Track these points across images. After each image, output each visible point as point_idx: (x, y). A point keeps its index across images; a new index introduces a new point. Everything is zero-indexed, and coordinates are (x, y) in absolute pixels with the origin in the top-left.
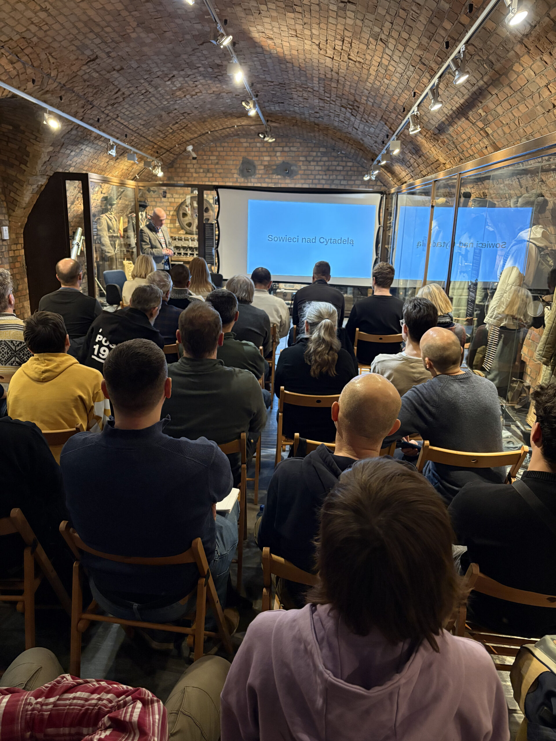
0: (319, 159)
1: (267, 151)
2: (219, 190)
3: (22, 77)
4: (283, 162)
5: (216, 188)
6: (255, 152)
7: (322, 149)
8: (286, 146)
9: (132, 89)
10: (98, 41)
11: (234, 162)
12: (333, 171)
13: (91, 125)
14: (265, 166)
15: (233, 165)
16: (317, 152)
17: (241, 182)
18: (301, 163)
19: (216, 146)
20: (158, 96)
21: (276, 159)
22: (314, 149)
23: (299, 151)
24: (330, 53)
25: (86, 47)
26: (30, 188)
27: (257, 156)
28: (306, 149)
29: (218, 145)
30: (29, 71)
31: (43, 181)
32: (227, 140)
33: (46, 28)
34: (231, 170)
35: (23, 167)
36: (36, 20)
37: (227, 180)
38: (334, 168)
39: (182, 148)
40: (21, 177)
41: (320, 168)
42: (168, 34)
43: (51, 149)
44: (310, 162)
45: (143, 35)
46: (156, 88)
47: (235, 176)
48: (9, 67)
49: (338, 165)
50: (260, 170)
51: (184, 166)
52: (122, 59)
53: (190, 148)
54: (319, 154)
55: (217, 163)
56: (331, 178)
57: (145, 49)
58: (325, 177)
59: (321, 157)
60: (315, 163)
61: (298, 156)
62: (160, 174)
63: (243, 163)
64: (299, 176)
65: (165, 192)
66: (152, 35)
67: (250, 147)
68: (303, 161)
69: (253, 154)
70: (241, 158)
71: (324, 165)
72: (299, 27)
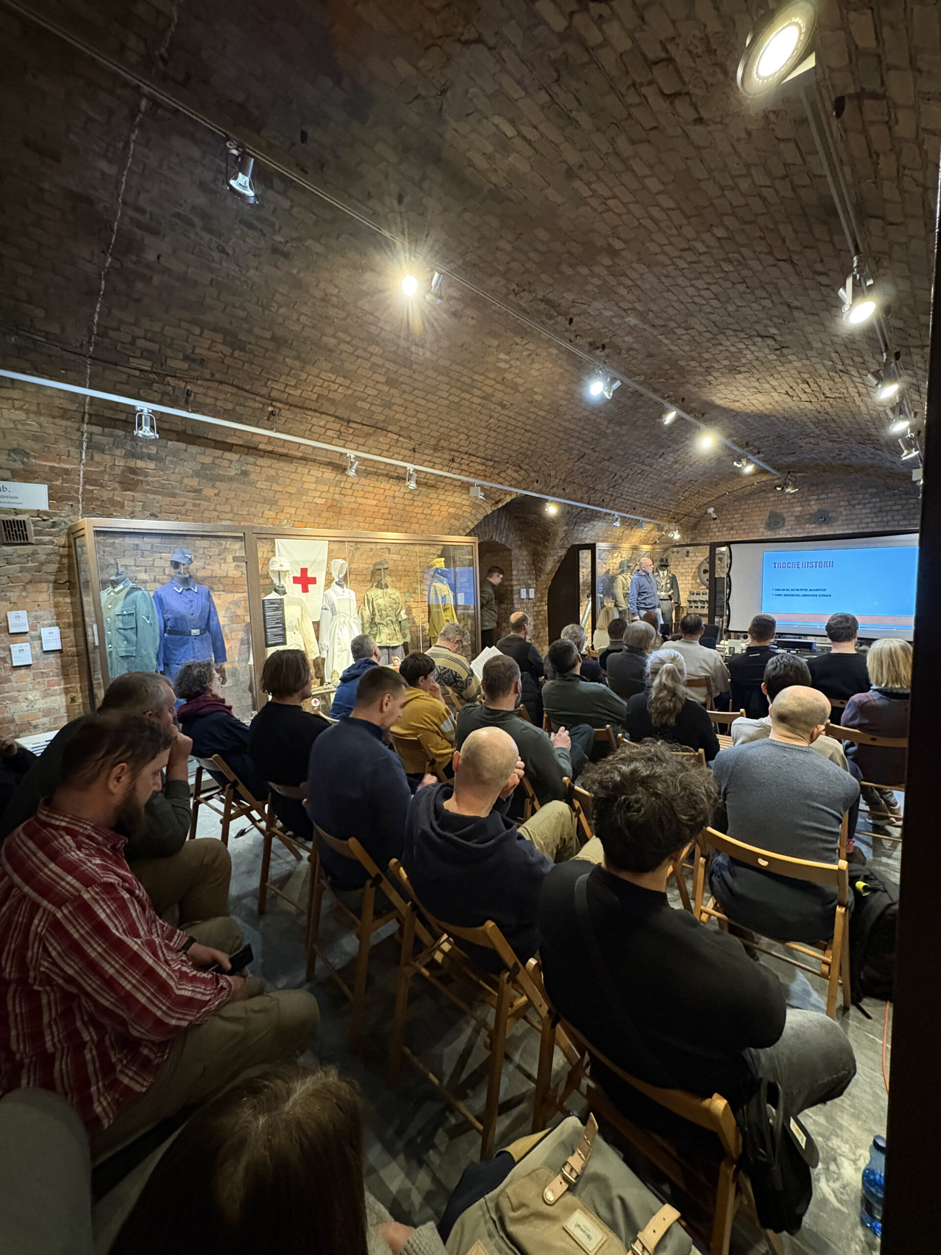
0: (867, 501)
1: (799, 502)
2: (732, 546)
3: (529, 480)
4: (819, 510)
5: (728, 544)
6: (784, 504)
7: (871, 490)
8: (823, 493)
9: (627, 471)
10: (580, 442)
11: (760, 517)
12: (887, 511)
13: (598, 506)
14: (796, 517)
15: (759, 520)
16: (864, 494)
17: (769, 535)
18: (842, 509)
19: (740, 505)
20: (655, 472)
21: (810, 508)
22: (860, 491)
23: (840, 497)
24: (804, 397)
25: (573, 448)
26: (551, 559)
27: (786, 508)
28: (849, 493)
29: (743, 503)
30: (532, 474)
31: (562, 553)
32: (752, 497)
33: (534, 442)
34: (757, 525)
35: (547, 543)
36: (525, 439)
37: (751, 534)
38: (888, 508)
39: (703, 512)
40: (545, 551)
41: (869, 511)
42: (638, 423)
43: (566, 528)
44: (854, 506)
45: (617, 429)
46: (651, 466)
47: (761, 530)
48: (515, 475)
49: (895, 504)
50: (790, 521)
51: (707, 527)
52: (607, 450)
53: (711, 510)
54: (867, 496)
55: (742, 521)
56: (885, 519)
57: (624, 439)
58: (875, 520)
60: (861, 506)
61: (839, 501)
62: (677, 536)
63: (770, 517)
64: (839, 523)
65: (688, 552)
66: (625, 427)
67: (778, 500)
68: (845, 506)
69: (782, 507)
70: (767, 513)
71: (875, 507)
72: (756, 384)
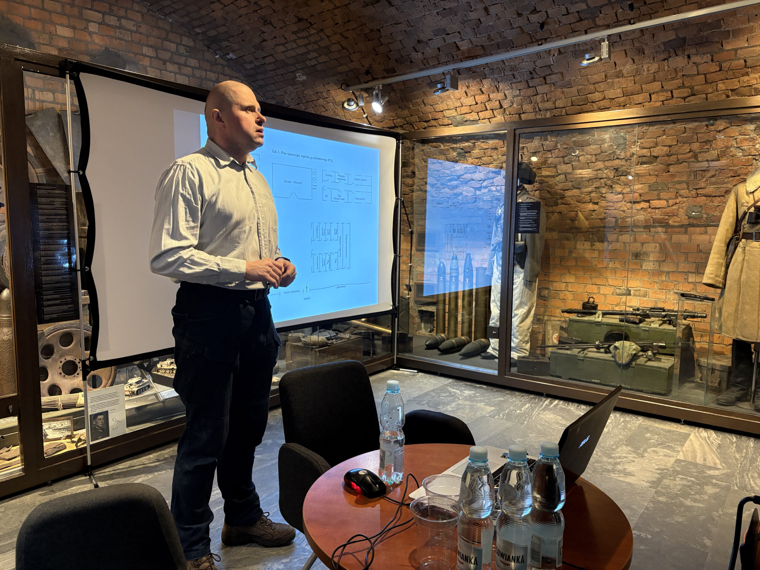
0: (182, 60)
4: (107, 50)
6: (30, 6)
7: (186, 41)
8: (111, 13)
14: (60, 50)
16: (178, 44)
18: (146, 62)
21: (88, 38)
22: (171, 36)
23: (141, 33)
27: (35, 19)
44: (164, 62)
59: (187, 57)
60: (175, 68)
61: (140, 44)
68: (151, 57)
69: (24, 10)
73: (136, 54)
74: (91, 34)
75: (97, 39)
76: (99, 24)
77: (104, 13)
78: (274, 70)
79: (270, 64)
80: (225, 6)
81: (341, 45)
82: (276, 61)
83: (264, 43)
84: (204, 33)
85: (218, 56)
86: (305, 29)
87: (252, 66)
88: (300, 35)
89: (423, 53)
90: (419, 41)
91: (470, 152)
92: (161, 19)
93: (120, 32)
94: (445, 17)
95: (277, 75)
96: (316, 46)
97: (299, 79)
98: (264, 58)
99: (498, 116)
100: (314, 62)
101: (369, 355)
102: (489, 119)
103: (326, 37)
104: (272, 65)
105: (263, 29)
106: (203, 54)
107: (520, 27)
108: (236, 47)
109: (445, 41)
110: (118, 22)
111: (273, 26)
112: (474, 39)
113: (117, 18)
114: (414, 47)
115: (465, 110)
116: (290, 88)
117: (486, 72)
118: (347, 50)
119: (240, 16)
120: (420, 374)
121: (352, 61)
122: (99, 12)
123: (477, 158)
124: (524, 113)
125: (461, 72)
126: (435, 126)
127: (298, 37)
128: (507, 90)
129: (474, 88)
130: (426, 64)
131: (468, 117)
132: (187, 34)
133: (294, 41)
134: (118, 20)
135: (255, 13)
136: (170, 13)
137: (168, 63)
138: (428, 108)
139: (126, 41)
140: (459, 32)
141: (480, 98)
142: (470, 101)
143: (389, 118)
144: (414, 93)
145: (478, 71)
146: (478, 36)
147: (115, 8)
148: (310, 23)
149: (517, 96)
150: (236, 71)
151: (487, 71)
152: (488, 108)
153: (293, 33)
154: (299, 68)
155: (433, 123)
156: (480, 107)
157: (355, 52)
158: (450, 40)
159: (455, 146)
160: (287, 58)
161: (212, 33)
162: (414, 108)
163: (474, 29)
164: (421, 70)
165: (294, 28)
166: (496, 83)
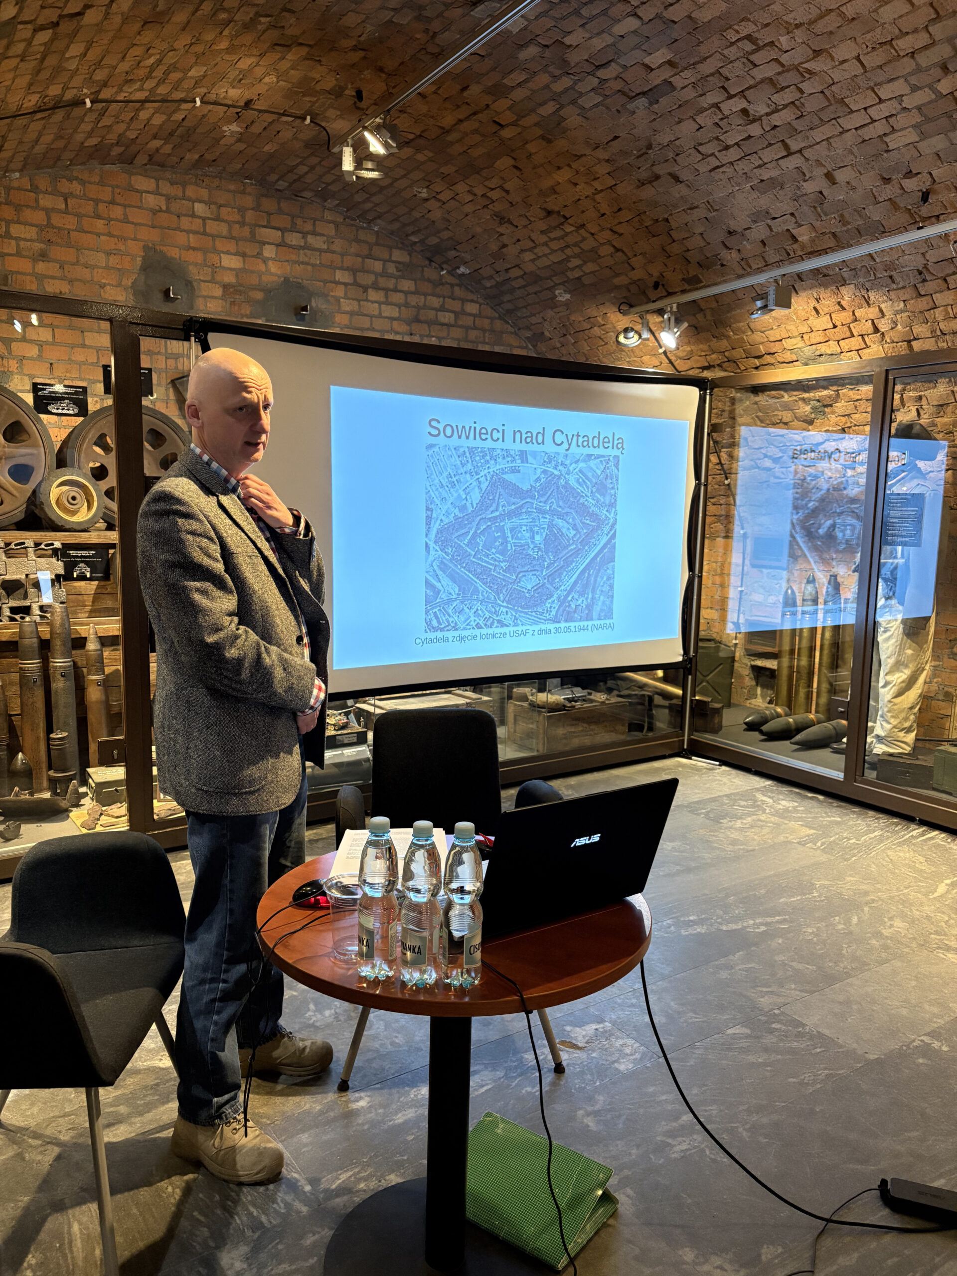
1: (231, 237)
4: (286, 280)
6: (188, 232)
8: (293, 229)
11: (113, 261)
14: (225, 287)
15: (107, 268)
19: (35, 189)
21: (262, 267)
27: (194, 249)
28: (355, 247)
34: (102, 286)
38: (431, 314)
44: (365, 289)
49: (442, 309)
50: (211, 300)
59: (397, 278)
63: (146, 268)
67: (168, 211)
69: (181, 238)
70: (136, 249)
73: (325, 282)
74: (265, 261)
75: (273, 268)
76: (278, 245)
77: (283, 230)
78: (524, 287)
79: (517, 278)
80: (444, 203)
81: (614, 246)
82: (525, 273)
83: (504, 250)
84: (422, 241)
85: (444, 272)
86: (558, 226)
87: (493, 282)
88: (553, 235)
89: (739, 250)
90: (730, 233)
91: (831, 406)
92: (363, 228)
93: (305, 254)
94: (765, 193)
95: (528, 294)
96: (577, 250)
97: (561, 299)
98: (507, 270)
99: (873, 346)
100: (577, 274)
101: (642, 731)
102: (858, 350)
103: (588, 235)
104: (520, 280)
105: (499, 230)
106: (423, 270)
107: (890, 199)
108: (467, 257)
109: (771, 230)
110: (303, 241)
111: (513, 224)
112: (817, 224)
113: (300, 235)
114: (723, 242)
115: (817, 337)
116: (549, 313)
117: (845, 275)
118: (623, 252)
119: (467, 215)
120: (724, 768)
121: (633, 269)
122: (278, 229)
123: (844, 416)
124: (915, 339)
125: (803, 277)
126: (772, 364)
127: (549, 237)
128: (883, 302)
129: (828, 302)
130: (746, 269)
131: (823, 349)
132: (400, 245)
133: (546, 244)
134: (303, 238)
135: (486, 210)
136: (375, 218)
137: (370, 290)
138: (757, 337)
139: (313, 265)
140: (792, 214)
141: (841, 317)
142: (823, 322)
143: (699, 354)
144: (734, 313)
145: (831, 273)
146: (824, 218)
147: (299, 222)
148: (564, 217)
149: (902, 311)
150: (471, 292)
151: (846, 273)
152: (855, 334)
153: (542, 232)
154: (557, 282)
155: (768, 359)
156: (842, 332)
157: (636, 255)
158: (779, 226)
159: (806, 395)
160: (539, 268)
161: (433, 241)
162: (737, 337)
163: (815, 207)
164: (740, 277)
165: (542, 225)
166: (864, 292)
